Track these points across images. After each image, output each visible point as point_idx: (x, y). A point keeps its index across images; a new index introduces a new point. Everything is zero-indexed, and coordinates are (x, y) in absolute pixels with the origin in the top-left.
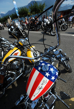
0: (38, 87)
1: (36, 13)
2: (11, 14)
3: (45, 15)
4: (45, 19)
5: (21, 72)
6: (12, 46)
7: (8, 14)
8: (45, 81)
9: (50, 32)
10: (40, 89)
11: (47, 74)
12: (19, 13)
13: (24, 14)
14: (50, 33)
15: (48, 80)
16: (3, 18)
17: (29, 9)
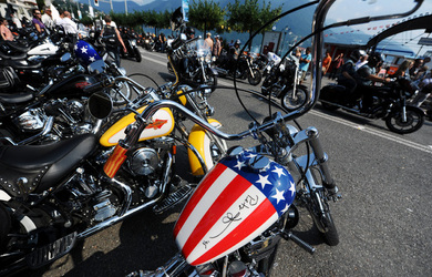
0: (225, 215)
1: (245, 29)
2: (163, 12)
3: (276, 42)
4: (271, 54)
5: (150, 195)
6: (152, 94)
7: (151, 9)
8: (252, 198)
9: (281, 97)
10: (232, 219)
11: (264, 181)
12: (191, 15)
13: (205, 21)
14: (279, 101)
15: (262, 197)
16: (130, 15)
17: (226, 12)
